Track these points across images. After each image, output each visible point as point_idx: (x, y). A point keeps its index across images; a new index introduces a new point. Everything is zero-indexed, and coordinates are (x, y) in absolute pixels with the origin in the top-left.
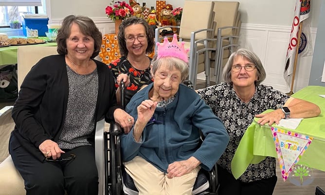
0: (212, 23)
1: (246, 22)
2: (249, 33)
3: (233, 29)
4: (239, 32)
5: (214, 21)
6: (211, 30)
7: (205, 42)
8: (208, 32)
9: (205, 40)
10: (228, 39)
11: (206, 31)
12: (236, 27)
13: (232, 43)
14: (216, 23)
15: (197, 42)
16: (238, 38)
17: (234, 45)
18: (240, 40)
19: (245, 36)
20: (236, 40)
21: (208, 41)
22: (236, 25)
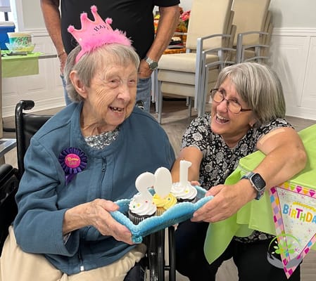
0: (229, 26)
1: (280, 26)
2: (284, 41)
3: (262, 36)
4: (270, 39)
5: (233, 24)
6: (228, 36)
7: (220, 53)
8: (223, 38)
9: (219, 49)
10: (253, 48)
11: (221, 37)
12: (265, 33)
13: (259, 54)
14: (236, 27)
15: (206, 53)
16: (268, 48)
17: (262, 57)
18: (271, 50)
19: (279, 45)
20: (266, 51)
21: (224, 51)
22: (266, 30)
